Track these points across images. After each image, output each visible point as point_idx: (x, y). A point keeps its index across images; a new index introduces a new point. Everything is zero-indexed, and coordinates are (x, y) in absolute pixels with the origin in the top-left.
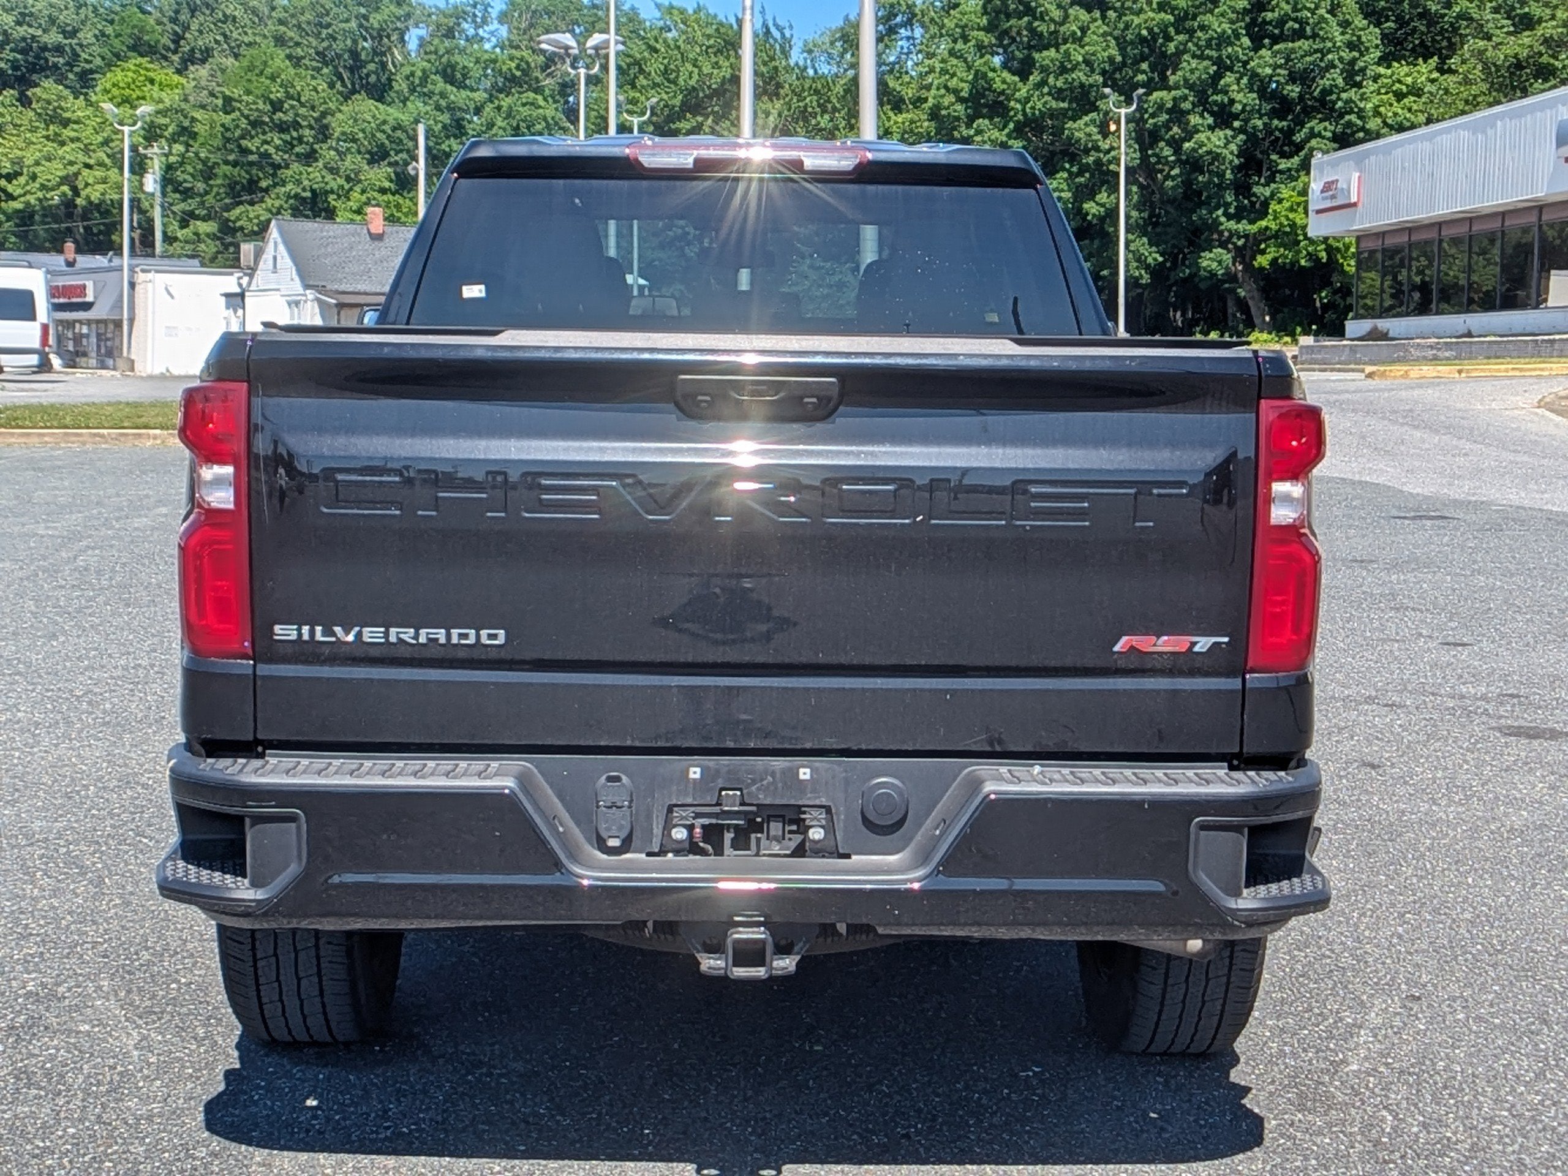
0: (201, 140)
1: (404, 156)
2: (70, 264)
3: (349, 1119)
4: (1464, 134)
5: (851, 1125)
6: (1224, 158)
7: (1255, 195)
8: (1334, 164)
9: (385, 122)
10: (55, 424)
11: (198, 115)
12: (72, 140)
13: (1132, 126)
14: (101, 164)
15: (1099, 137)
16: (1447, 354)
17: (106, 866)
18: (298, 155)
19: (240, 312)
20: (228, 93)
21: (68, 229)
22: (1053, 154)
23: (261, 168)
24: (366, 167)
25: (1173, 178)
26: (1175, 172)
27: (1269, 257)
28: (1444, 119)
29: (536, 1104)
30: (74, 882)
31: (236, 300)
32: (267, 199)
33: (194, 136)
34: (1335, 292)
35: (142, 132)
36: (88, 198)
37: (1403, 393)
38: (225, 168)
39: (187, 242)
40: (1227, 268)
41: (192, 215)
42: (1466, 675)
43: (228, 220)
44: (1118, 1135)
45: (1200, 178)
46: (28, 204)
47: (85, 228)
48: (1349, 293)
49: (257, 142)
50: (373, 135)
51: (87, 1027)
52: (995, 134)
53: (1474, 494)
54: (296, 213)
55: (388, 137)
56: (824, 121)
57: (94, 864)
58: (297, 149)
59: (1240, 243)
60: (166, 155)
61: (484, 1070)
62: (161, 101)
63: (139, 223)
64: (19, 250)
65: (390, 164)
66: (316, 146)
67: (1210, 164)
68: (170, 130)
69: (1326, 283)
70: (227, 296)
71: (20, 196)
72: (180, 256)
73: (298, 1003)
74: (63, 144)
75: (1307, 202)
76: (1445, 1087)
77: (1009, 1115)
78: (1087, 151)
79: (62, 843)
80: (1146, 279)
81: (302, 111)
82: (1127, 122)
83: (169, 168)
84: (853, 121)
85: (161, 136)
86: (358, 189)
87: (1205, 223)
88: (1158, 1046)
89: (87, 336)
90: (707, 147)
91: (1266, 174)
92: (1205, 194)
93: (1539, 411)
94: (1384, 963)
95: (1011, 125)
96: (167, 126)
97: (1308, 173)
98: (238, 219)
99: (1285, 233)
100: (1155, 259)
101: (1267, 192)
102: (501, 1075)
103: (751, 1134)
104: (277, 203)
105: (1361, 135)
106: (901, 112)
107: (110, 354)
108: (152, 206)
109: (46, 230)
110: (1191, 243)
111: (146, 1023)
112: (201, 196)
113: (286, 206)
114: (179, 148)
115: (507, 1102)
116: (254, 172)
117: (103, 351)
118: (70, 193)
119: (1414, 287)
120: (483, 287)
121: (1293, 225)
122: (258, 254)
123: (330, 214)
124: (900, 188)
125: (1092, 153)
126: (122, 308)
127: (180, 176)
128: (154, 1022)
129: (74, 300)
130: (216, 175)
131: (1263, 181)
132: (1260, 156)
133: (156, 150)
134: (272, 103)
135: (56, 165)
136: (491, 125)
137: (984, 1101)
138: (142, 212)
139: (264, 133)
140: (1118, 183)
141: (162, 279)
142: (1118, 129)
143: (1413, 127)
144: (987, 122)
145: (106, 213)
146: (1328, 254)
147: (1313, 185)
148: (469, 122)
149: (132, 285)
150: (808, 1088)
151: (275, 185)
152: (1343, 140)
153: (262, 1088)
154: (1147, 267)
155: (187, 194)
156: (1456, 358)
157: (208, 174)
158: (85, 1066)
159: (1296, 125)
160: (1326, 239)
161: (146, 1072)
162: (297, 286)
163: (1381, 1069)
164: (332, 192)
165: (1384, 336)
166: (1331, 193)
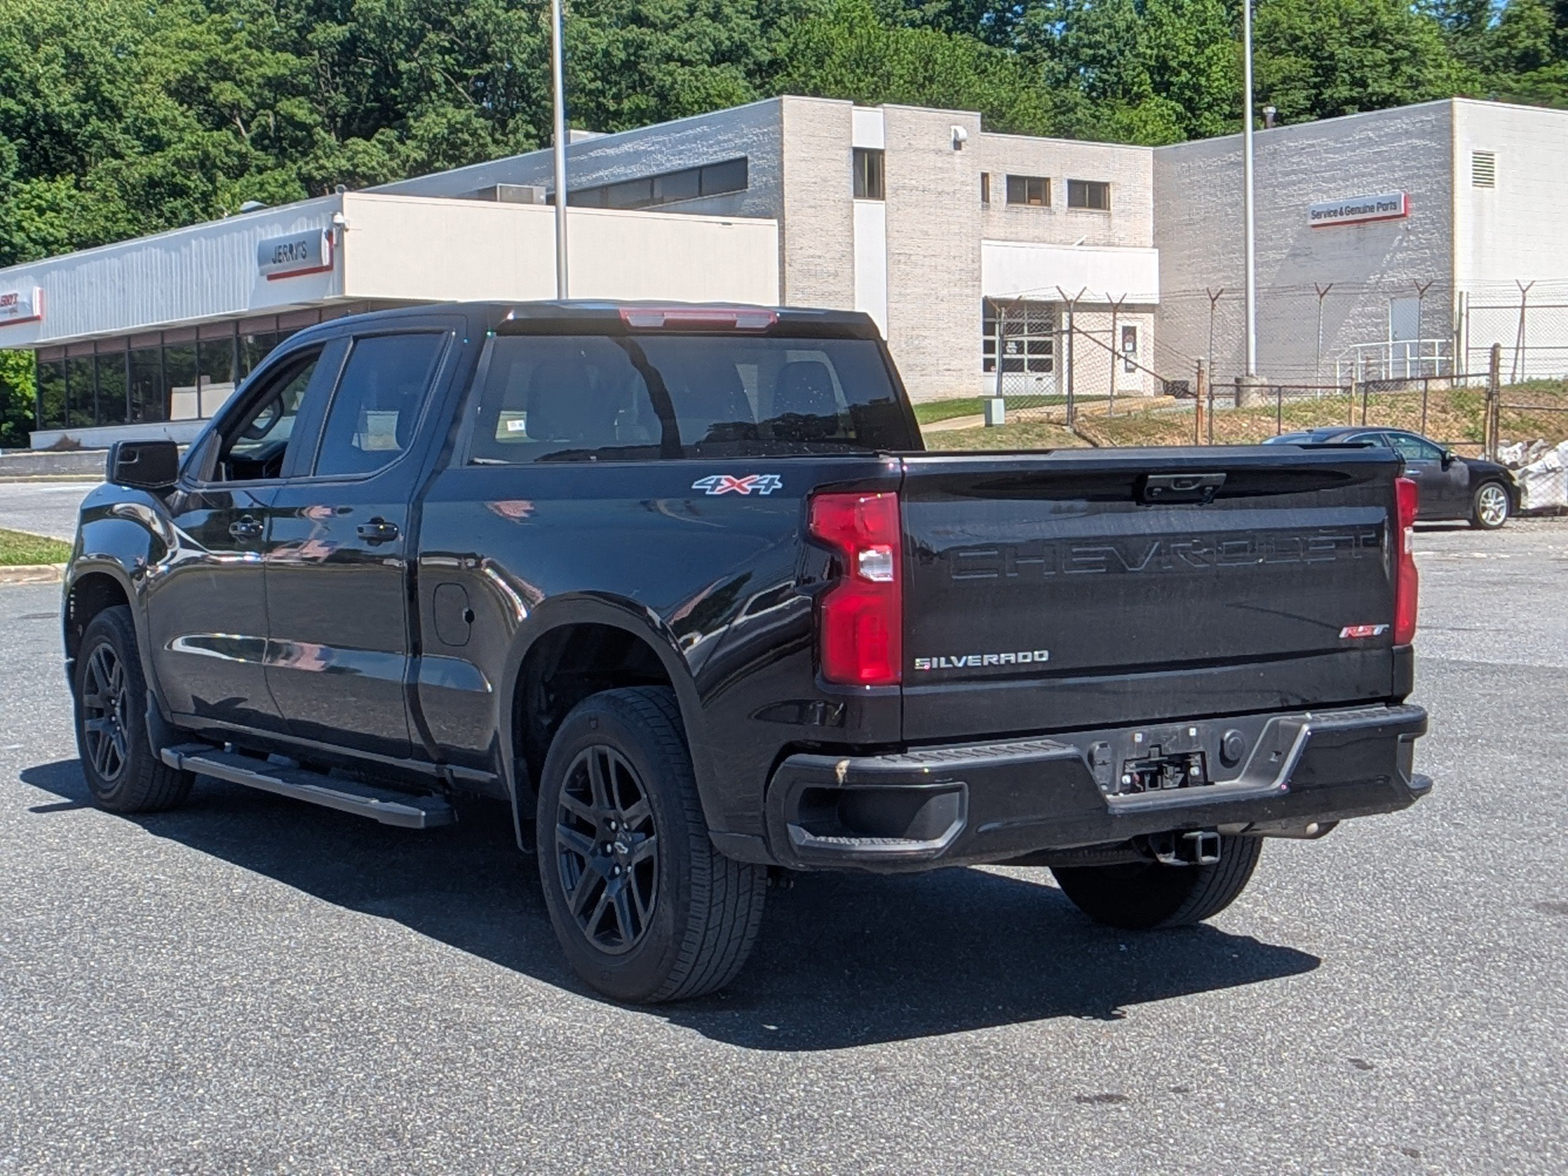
165: (76, 446)
166: (10, 307)
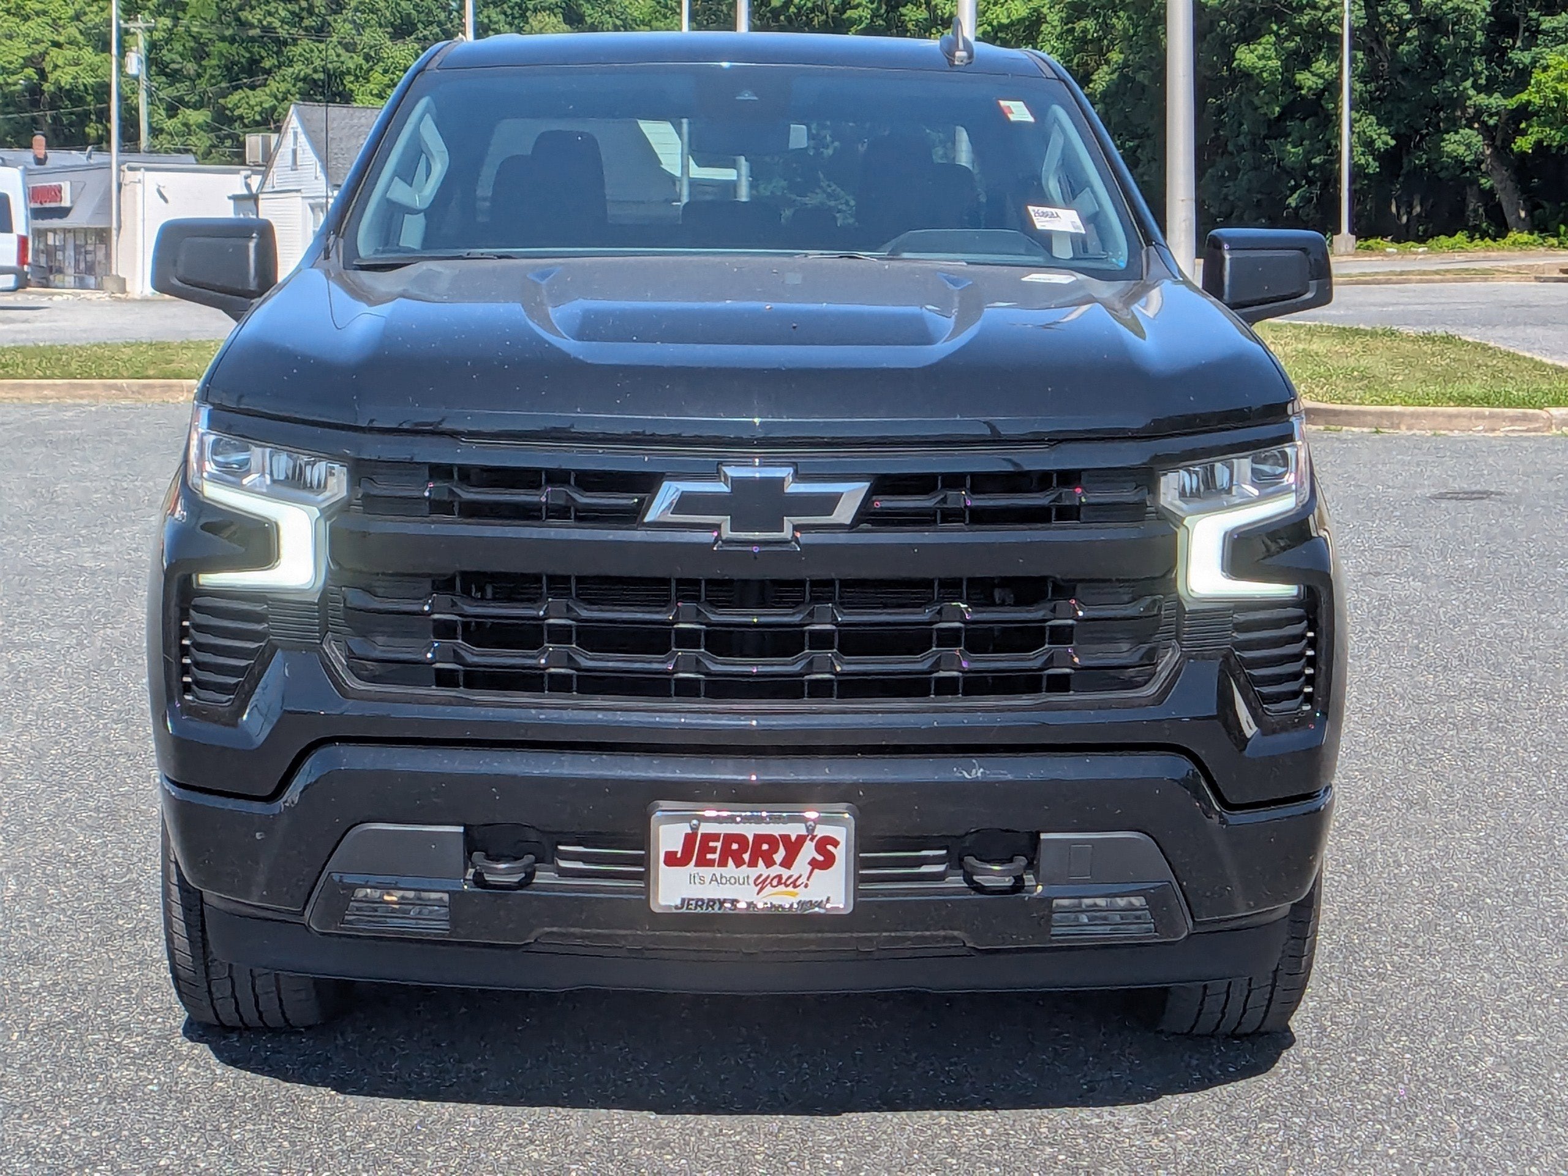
0: (191, 11)
2: (40, 161)
6: (1474, 16)
7: (1511, 61)
10: (57, 372)
12: (37, 14)
14: (72, 42)
18: (306, 29)
21: (36, 120)
22: (1252, 13)
23: (264, 46)
24: (389, 43)
25: (1410, 42)
26: (1413, 33)
27: (1532, 139)
31: (247, 203)
32: (270, 81)
36: (57, 82)
38: (221, 44)
39: (175, 134)
40: (1475, 153)
41: (181, 102)
43: (225, 108)
45: (1443, 41)
47: (53, 118)
49: (259, 13)
54: (306, 97)
58: (306, 23)
59: (1493, 121)
60: (151, 31)
65: (418, 39)
66: (329, 19)
67: (1456, 24)
70: (235, 198)
72: (170, 151)
74: (26, 18)
80: (1374, 167)
83: (154, 45)
86: (379, 68)
87: (1448, 97)
89: (63, 249)
91: (1524, 35)
92: (1449, 61)
98: (237, 106)
99: (1552, 109)
100: (1386, 143)
101: (1526, 58)
104: (283, 87)
107: (90, 269)
108: (137, 92)
112: (192, 79)
113: (293, 90)
114: (165, 22)
116: (255, 49)
117: (82, 266)
118: (35, 77)
122: (271, 147)
123: (346, 98)
125: (1308, 10)
126: (109, 214)
127: (166, 55)
129: (47, 205)
130: (210, 54)
131: (1520, 43)
132: (1516, 13)
133: (140, 24)
135: (19, 43)
138: (123, 98)
140: (1340, 48)
141: (153, 179)
145: (78, 102)
149: (120, 186)
151: (280, 65)
154: (1376, 153)
155: (174, 77)
157: (200, 53)
162: (323, 186)
164: (349, 73)
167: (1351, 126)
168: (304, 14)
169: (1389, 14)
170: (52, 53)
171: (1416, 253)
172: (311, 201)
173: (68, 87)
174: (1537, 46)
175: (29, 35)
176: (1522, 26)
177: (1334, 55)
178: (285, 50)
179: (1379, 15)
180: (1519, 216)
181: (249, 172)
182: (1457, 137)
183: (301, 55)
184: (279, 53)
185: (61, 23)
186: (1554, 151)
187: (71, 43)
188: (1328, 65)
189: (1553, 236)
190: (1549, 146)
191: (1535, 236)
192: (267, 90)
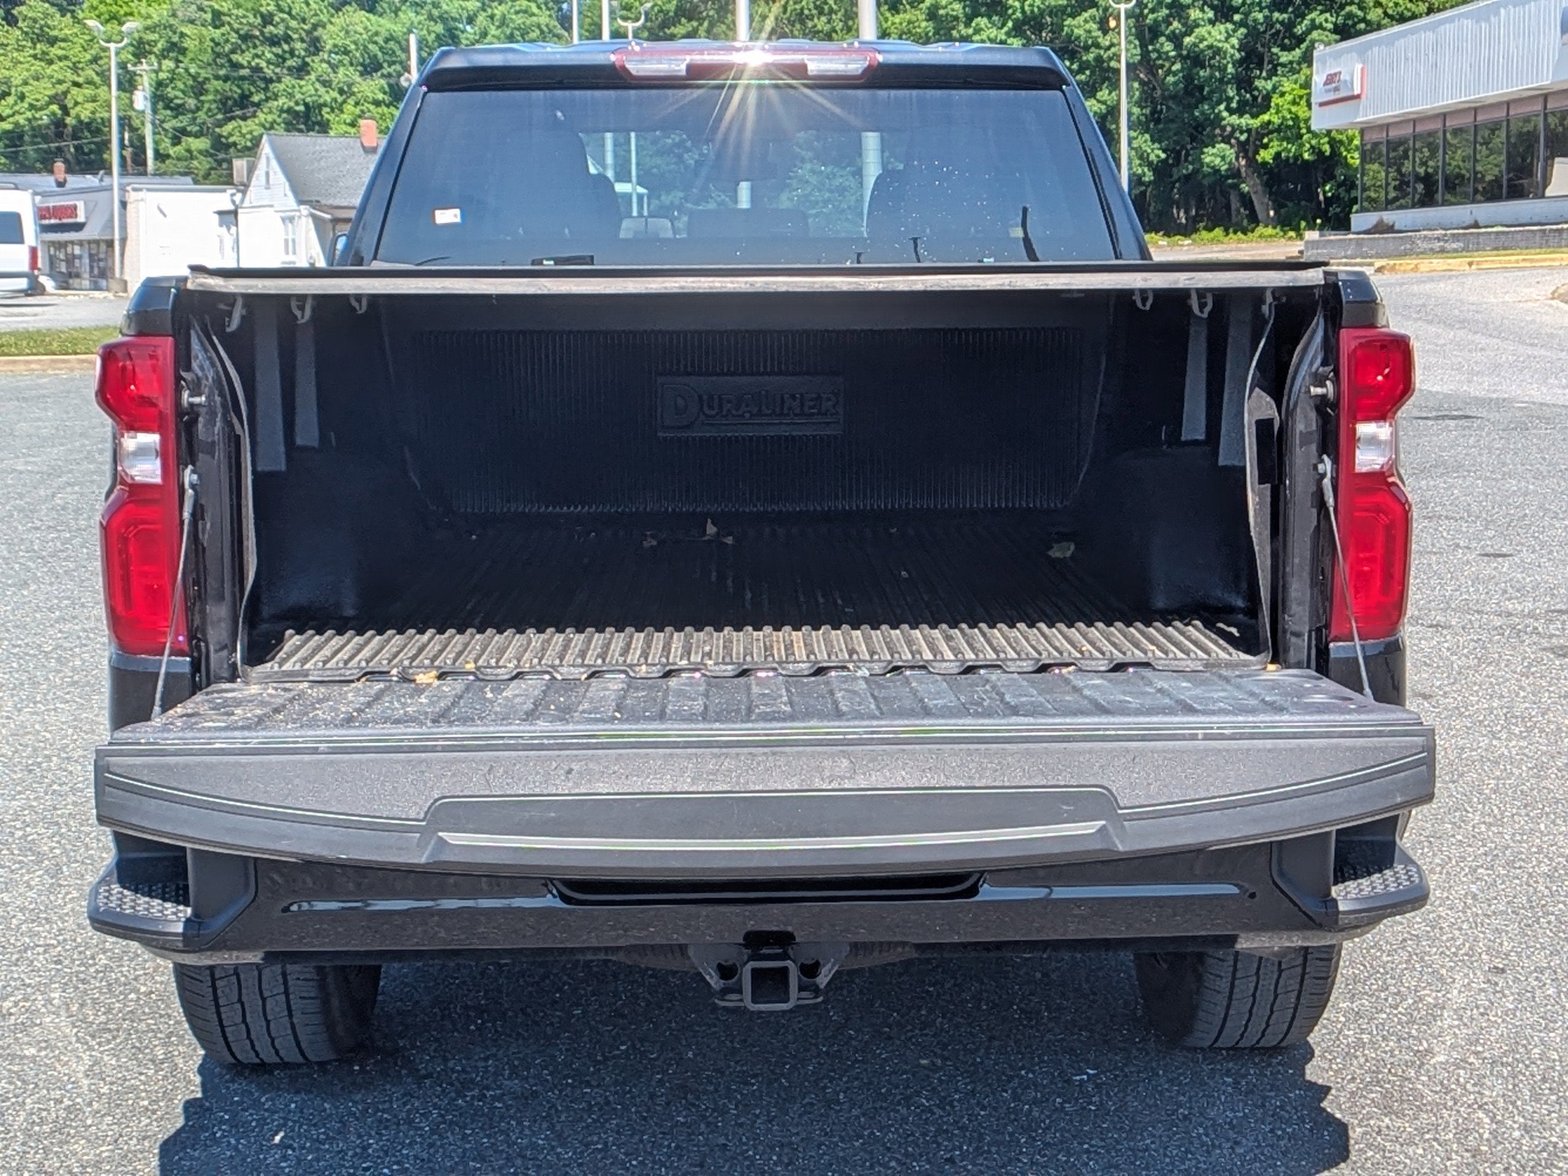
0: (190, 55)
1: (398, 67)
2: (61, 184)
3: (323, 1158)
4: (1468, 23)
5: (888, 1149)
6: (1225, 53)
7: (1256, 88)
8: (1337, 56)
9: (377, 34)
10: (42, 350)
11: (187, 30)
12: (60, 59)
13: (1132, 21)
14: (90, 82)
15: (1100, 33)
16: (1454, 246)
17: (65, 852)
18: (289, 69)
19: (233, 229)
20: (216, 7)
21: (59, 149)
23: (253, 83)
24: (359, 79)
25: (1175, 74)
26: (1177, 67)
27: (1272, 151)
28: (1445, 9)
29: (534, 1133)
30: (28, 872)
31: (229, 217)
32: (259, 113)
33: (183, 51)
34: (1339, 186)
35: (131, 49)
36: (78, 116)
37: (1415, 288)
38: (216, 83)
39: (179, 159)
40: (1230, 163)
41: (184, 132)
42: (1510, 590)
43: (220, 136)
44: (1187, 1151)
45: (1202, 73)
46: (17, 124)
47: (76, 147)
48: (1353, 186)
49: (248, 56)
50: (365, 47)
51: (33, 1051)
52: (993, 33)
53: (1495, 391)
54: (290, 127)
55: (381, 48)
56: (821, 23)
57: (52, 849)
58: (290, 63)
59: (1243, 137)
60: (156, 72)
61: (476, 1092)
62: (149, 17)
63: (130, 140)
64: (10, 171)
65: (383, 76)
66: (308, 60)
67: (1211, 58)
68: (159, 45)
69: (1330, 176)
70: (221, 213)
71: (9, 116)
72: (172, 174)
73: (264, 1024)
74: (50, 62)
75: (1309, 95)
76: (1544, 1080)
77: (1063, 1130)
78: (1087, 48)
79: (19, 824)
80: (1149, 176)
81: (293, 24)
82: (1128, 17)
83: (160, 84)
84: (850, 23)
85: (151, 53)
86: (351, 101)
87: (1207, 119)
88: (1225, 1041)
89: (80, 257)
90: (701, 52)
91: (1267, 67)
92: (1207, 89)
93: (1554, 303)
94: (1460, 929)
95: (1010, 24)
96: (156, 42)
97: (1310, 65)
98: (230, 135)
99: (1288, 127)
100: (1158, 156)
101: (1269, 86)
102: (494, 1098)
103: (775, 1164)
104: (270, 118)
105: (1362, 26)
106: (898, 12)
107: (102, 275)
108: (143, 124)
109: (36, 151)
110: (1193, 139)
111: (100, 1044)
112: (193, 112)
113: (279, 120)
114: (168, 64)
115: (501, 1132)
116: (246, 86)
117: (96, 271)
118: (59, 112)
119: (1418, 178)
120: (457, 211)
121: (1296, 119)
122: (251, 169)
123: (324, 127)
124: (914, 92)
125: (1093, 49)
126: (113, 228)
127: (170, 92)
128: (108, 1042)
129: (65, 221)
130: (207, 91)
131: (1264, 74)
132: (1260, 49)
133: (145, 66)
134: (262, 16)
135: (45, 84)
136: (484, 34)
137: (1036, 1114)
138: (133, 130)
139: (255, 47)
140: (1119, 80)
141: (155, 198)
142: (1118, 25)
143: (1414, 17)
144: (985, 20)
145: (97, 132)
146: (1331, 147)
147: (1315, 78)
148: (463, 32)
149: (124, 204)
150: (838, 1103)
151: (267, 99)
152: (1344, 32)
153: (225, 1122)
154: (1150, 164)
155: (178, 110)
156: (1463, 250)
157: (199, 89)
158: (28, 1101)
159: (1297, 17)
160: (1329, 132)
161: (95, 1105)
162: (291, 202)
163: (1471, 1060)
164: (325, 105)
165: (1391, 229)
166: (1334, 85)
167: (1130, 144)
168: (287, 56)
169: (1158, 51)
170: (73, 92)
171: (1182, 245)
172: (283, 214)
173: (87, 120)
174: (1276, 75)
175: (52, 77)
176: (1266, 60)
177: (1115, 86)
178: (271, 87)
179: (1149, 52)
180: (1268, 214)
181: (234, 191)
182: (1215, 151)
183: (285, 90)
184: (266, 89)
185: (80, 66)
186: (1291, 161)
187: (87, 83)
188: (1110, 94)
189: (1291, 230)
190: (1288, 158)
191: (1278, 230)
192: (257, 121)
